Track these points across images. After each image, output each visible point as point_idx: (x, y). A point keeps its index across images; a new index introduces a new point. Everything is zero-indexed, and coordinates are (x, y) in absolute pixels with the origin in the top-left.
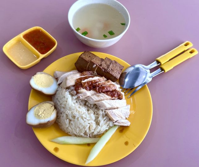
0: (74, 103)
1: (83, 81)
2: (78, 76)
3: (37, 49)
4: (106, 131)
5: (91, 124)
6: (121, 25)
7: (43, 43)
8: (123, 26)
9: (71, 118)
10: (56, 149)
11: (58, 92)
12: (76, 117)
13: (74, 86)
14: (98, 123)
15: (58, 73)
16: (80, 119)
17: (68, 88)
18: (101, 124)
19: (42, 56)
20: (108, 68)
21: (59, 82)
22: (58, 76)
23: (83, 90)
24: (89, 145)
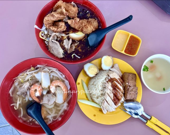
0: (102, 82)
1: (115, 82)
2: (117, 77)
3: (127, 47)
4: (96, 103)
5: (95, 95)
6: (163, 88)
7: (132, 48)
8: (163, 90)
9: (94, 84)
10: (79, 84)
11: (105, 71)
12: (95, 87)
13: (111, 78)
14: (97, 98)
15: (116, 66)
16: (95, 88)
17: (109, 76)
18: (98, 99)
19: (123, 52)
20: (131, 91)
21: (111, 69)
22: (115, 67)
23: (110, 84)
24: (87, 97)
